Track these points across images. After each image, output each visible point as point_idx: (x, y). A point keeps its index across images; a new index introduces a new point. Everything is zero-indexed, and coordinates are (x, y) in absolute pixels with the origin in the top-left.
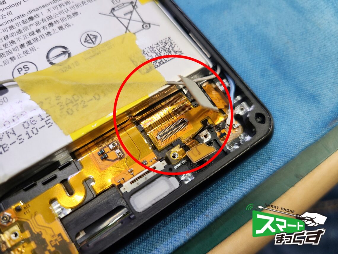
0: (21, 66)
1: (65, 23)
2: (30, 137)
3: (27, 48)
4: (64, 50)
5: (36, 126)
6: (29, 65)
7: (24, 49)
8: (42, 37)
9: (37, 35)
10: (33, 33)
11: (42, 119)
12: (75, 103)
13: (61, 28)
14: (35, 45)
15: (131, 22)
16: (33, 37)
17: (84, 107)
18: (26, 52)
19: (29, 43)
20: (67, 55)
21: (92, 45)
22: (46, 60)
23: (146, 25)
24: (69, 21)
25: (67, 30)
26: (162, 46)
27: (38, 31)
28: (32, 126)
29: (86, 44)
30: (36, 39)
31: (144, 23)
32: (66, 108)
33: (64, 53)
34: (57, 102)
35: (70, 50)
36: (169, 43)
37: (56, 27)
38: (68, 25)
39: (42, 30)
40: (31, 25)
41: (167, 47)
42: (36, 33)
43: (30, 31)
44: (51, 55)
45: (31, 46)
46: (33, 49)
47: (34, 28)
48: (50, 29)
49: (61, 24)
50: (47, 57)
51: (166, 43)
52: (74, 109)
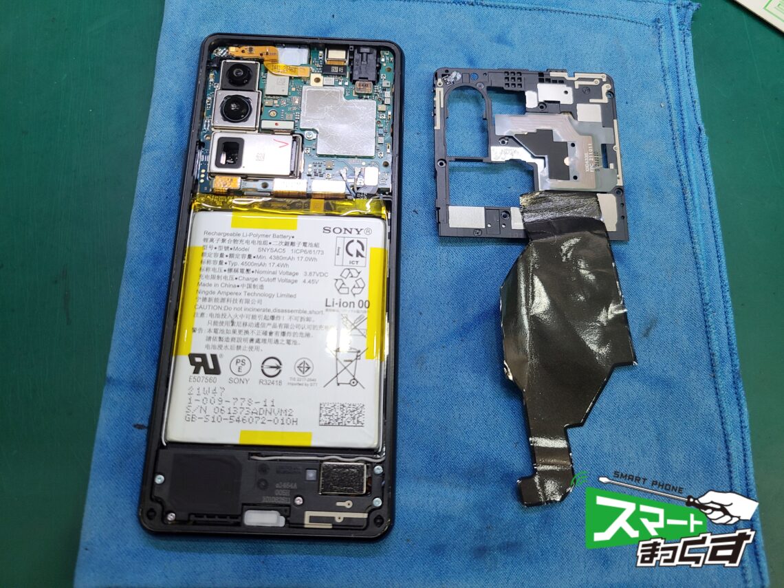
0: (241, 358)
1: (295, 339)
2: (213, 421)
3: (254, 344)
4: (278, 364)
5: (222, 416)
6: (247, 361)
7: (251, 344)
8: (270, 341)
9: (268, 337)
10: (265, 333)
11: (230, 413)
12: (258, 416)
13: (288, 342)
14: (261, 345)
15: (345, 370)
16: (264, 337)
17: (263, 423)
18: (251, 348)
19: (258, 341)
20: (278, 371)
21: (301, 374)
22: (261, 365)
23: (354, 382)
24: (299, 339)
25: (292, 346)
26: (351, 409)
27: (271, 333)
28: (219, 414)
29: (297, 370)
30: (264, 341)
31: (354, 379)
32: (250, 415)
33: (277, 367)
34: (248, 406)
35: (283, 368)
36: (359, 411)
37: (285, 338)
38: (295, 343)
39: (274, 334)
40: (269, 324)
41: (356, 412)
42: (268, 334)
43: (265, 329)
44: (266, 363)
45: (257, 344)
46: (257, 348)
47: (269, 329)
48: (280, 338)
49: (291, 338)
50: (263, 363)
51: (357, 409)
52: (255, 419)
